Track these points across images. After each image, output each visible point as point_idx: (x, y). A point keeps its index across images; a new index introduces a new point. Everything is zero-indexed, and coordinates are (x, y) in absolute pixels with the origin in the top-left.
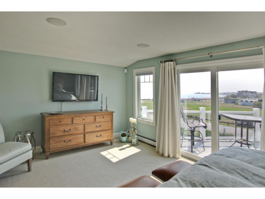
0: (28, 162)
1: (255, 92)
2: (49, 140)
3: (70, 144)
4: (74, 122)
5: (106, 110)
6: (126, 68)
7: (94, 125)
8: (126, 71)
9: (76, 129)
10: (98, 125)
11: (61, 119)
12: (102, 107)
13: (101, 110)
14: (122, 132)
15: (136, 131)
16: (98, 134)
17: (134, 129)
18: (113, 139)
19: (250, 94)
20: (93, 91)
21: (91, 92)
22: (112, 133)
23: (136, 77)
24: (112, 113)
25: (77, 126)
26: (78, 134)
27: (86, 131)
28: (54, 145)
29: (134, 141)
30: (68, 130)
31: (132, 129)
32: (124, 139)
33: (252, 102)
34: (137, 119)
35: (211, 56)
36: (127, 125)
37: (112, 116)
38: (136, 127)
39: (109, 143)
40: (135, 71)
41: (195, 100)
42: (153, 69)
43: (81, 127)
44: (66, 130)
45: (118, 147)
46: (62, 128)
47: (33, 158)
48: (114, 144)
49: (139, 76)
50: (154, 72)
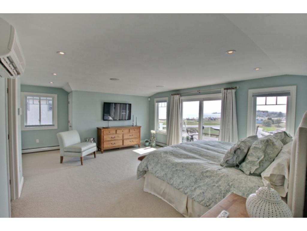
0: (94, 153)
1: (267, 112)
2: (103, 143)
3: (114, 145)
4: (117, 132)
5: (136, 126)
6: (149, 97)
7: (129, 135)
8: (149, 99)
9: (118, 137)
10: (131, 134)
11: (109, 130)
12: (133, 124)
13: (133, 126)
14: (146, 140)
15: (155, 138)
16: (131, 140)
17: (154, 137)
18: (140, 144)
19: (262, 113)
20: (124, 113)
21: (123, 114)
22: (140, 140)
23: (156, 104)
24: (139, 127)
25: (119, 135)
26: (119, 140)
27: (124, 138)
28: (106, 145)
29: (154, 144)
30: (114, 137)
31: (153, 138)
32: (147, 144)
33: (262, 120)
34: (156, 131)
35: (200, 93)
36: (149, 135)
37: (140, 129)
38: (155, 136)
39: (137, 146)
40: (156, 100)
41: (212, 119)
42: (167, 98)
43: (121, 136)
44: (113, 137)
45: (143, 148)
46: (110, 136)
47: (97, 151)
48: (140, 147)
49: (158, 103)
50: (167, 101)
